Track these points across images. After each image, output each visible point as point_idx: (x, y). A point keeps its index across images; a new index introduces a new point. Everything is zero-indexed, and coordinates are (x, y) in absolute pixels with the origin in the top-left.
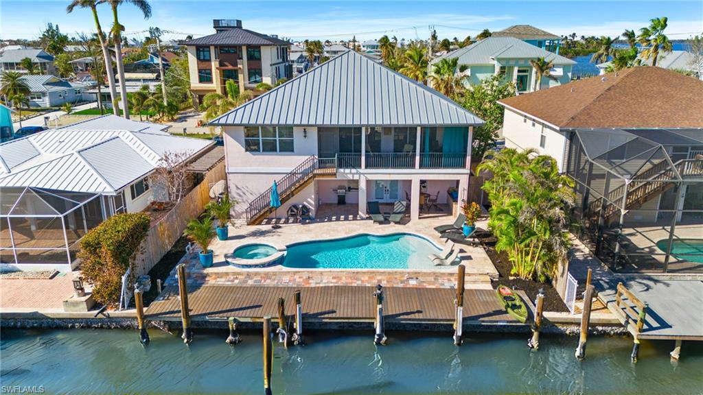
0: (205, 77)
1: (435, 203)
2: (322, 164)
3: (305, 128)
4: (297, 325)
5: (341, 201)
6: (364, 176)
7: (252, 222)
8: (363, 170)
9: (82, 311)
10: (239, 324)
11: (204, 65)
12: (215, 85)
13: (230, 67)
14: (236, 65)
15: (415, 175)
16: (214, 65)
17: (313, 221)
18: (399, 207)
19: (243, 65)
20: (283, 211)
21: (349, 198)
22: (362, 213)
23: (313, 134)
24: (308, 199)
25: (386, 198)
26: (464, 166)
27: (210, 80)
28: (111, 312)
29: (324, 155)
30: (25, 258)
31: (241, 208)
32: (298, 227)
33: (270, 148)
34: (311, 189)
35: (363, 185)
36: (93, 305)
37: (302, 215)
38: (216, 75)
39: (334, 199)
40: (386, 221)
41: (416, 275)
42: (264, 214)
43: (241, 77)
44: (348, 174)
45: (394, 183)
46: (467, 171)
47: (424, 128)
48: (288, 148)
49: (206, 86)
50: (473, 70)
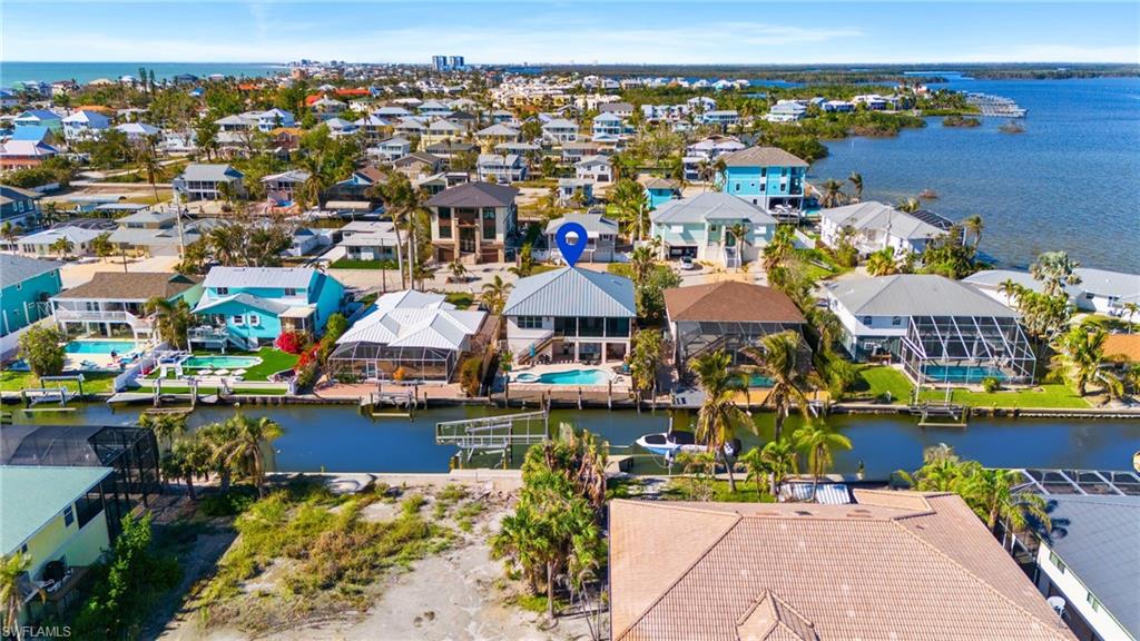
0: (445, 232)
1: (614, 353)
2: (556, 335)
3: (548, 317)
4: (549, 403)
5: (566, 352)
6: (578, 340)
7: (520, 364)
8: (577, 337)
9: (465, 398)
10: (527, 403)
11: (445, 223)
12: (454, 239)
13: (468, 225)
14: (473, 223)
15: (604, 340)
16: (454, 223)
17: (551, 363)
18: (596, 356)
19: (479, 224)
20: (536, 358)
21: (570, 351)
22: (577, 359)
23: (553, 320)
24: (549, 352)
25: (591, 351)
26: (627, 336)
27: (449, 236)
28: (475, 398)
29: (558, 330)
30: (427, 378)
31: (515, 356)
32: (544, 366)
33: (530, 326)
34: (550, 347)
35: (577, 345)
36: (468, 395)
37: (546, 360)
38: (454, 231)
39: (562, 351)
40: (589, 364)
41: (598, 387)
42: (526, 359)
43: (477, 233)
44: (569, 339)
45: (595, 344)
46: (629, 338)
47: (608, 318)
48: (539, 326)
49: (446, 240)
50: (689, 227)
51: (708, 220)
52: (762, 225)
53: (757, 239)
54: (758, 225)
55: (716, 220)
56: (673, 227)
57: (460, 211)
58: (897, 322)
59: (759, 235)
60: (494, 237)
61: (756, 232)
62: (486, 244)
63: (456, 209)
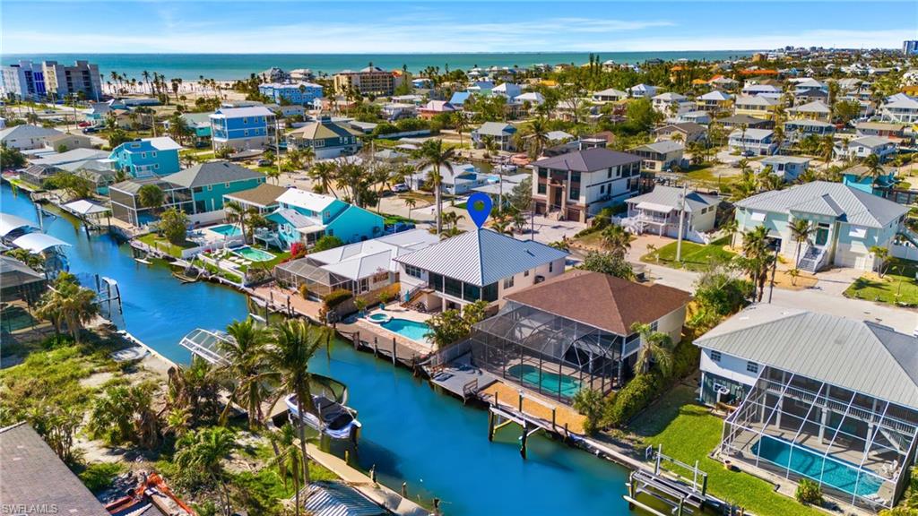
0: (542, 189)
2: (430, 287)
3: (424, 270)
6: (444, 296)
8: (443, 294)
11: (542, 181)
12: (548, 196)
13: (558, 185)
14: (562, 183)
15: (462, 302)
16: (549, 181)
19: (567, 185)
23: (427, 273)
27: (544, 193)
29: (431, 284)
33: (413, 274)
35: (444, 301)
37: (422, 308)
38: (548, 189)
43: (564, 193)
44: (439, 294)
48: (419, 276)
49: (542, 196)
50: (770, 216)
51: (792, 211)
52: (862, 227)
53: (853, 242)
54: (855, 227)
55: (801, 213)
56: (754, 214)
57: (554, 172)
58: (752, 367)
59: (858, 239)
60: (577, 198)
61: (852, 234)
62: (570, 204)
63: (551, 170)
